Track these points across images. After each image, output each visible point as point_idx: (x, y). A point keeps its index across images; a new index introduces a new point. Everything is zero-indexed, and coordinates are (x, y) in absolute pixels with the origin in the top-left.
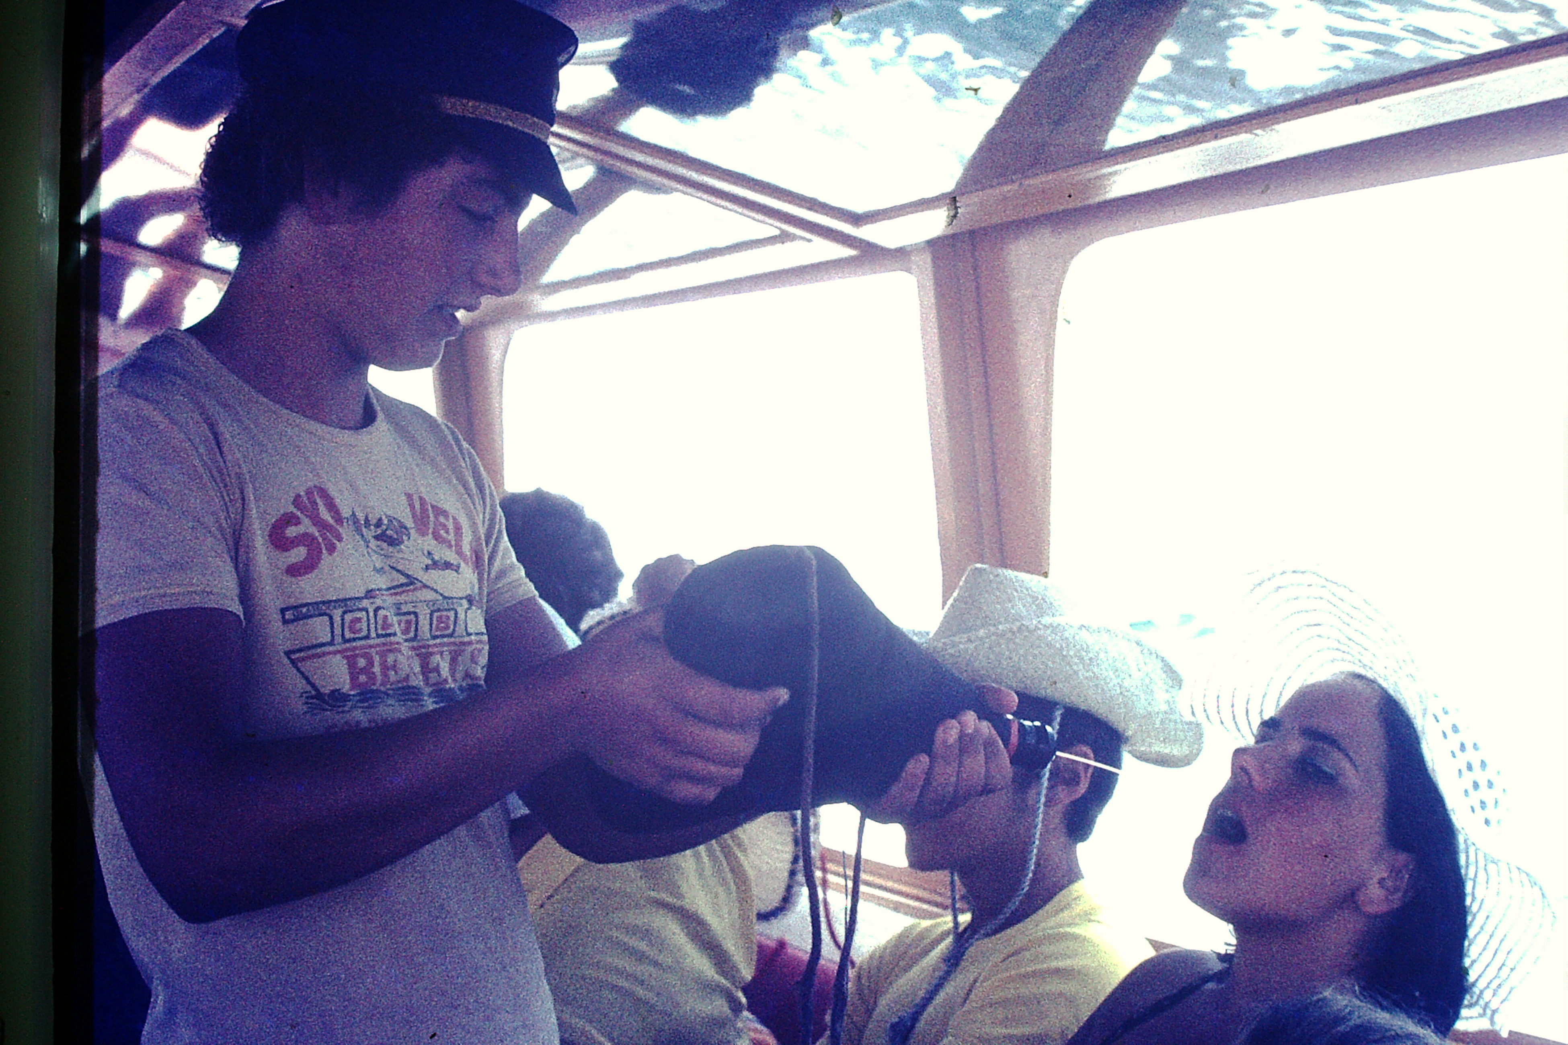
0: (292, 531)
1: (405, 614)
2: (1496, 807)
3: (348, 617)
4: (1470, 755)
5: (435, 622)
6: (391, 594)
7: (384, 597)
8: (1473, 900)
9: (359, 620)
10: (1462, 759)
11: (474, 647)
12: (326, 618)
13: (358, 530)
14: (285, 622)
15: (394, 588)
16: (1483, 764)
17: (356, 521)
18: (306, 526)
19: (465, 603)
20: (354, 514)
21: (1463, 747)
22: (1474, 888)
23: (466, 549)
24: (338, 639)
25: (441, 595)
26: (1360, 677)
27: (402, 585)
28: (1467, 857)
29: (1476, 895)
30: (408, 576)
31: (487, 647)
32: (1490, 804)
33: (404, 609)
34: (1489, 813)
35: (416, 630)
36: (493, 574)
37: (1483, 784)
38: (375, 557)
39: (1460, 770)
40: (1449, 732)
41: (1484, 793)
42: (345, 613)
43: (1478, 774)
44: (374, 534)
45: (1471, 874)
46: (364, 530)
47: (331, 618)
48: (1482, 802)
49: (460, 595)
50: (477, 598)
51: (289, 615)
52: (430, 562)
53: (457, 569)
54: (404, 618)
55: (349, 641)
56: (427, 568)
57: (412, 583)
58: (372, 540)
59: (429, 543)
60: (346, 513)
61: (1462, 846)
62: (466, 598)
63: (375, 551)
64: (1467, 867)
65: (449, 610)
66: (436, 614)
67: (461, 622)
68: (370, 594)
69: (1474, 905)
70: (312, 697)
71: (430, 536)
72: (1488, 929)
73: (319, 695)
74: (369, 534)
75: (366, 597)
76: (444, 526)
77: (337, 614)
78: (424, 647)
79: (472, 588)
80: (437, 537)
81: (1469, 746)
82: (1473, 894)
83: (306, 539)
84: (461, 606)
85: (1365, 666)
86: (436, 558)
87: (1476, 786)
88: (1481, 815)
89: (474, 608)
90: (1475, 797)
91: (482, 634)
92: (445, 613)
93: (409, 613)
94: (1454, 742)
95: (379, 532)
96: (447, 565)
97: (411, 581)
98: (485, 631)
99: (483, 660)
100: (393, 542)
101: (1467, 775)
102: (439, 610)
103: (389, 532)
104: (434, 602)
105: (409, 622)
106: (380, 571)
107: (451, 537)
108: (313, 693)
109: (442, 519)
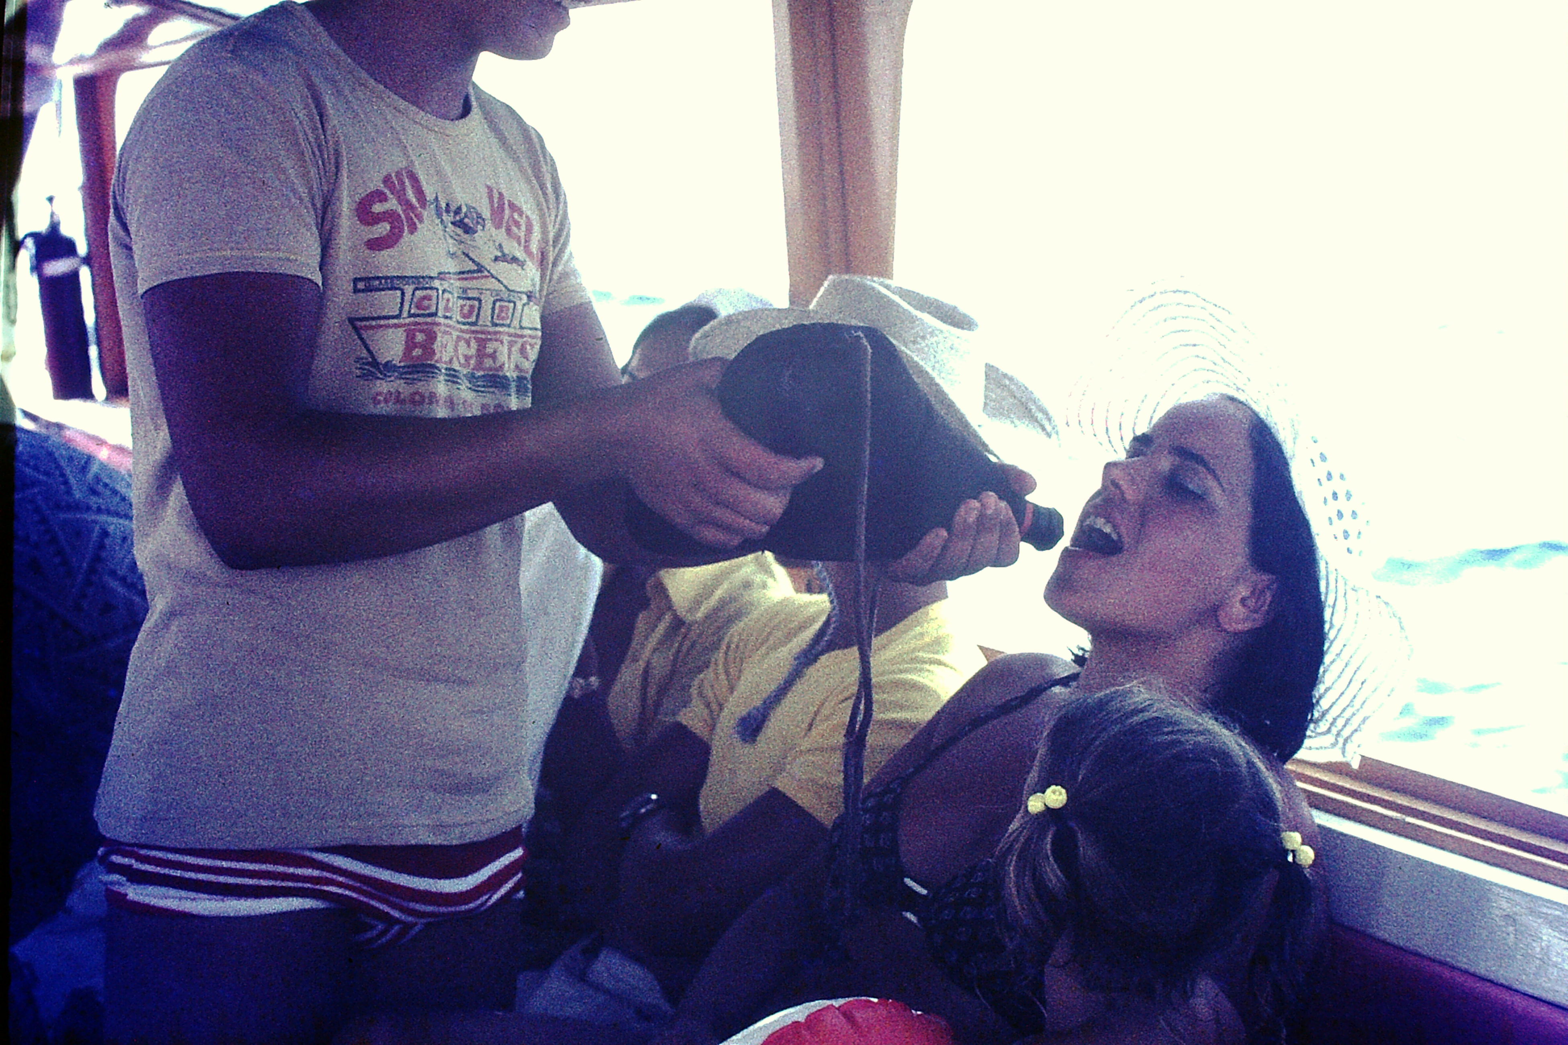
0: (378, 208)
1: (469, 299)
2: (1358, 537)
3: (419, 293)
4: (1336, 485)
5: (497, 311)
6: (459, 279)
7: (452, 281)
8: (1330, 628)
9: (429, 298)
10: (1328, 488)
11: (525, 339)
12: (399, 293)
13: (439, 215)
14: (356, 291)
15: (463, 273)
16: (1349, 496)
17: (438, 207)
18: (392, 204)
19: (525, 297)
20: (436, 199)
21: (1329, 476)
22: (1332, 615)
23: (534, 247)
24: (405, 314)
25: (506, 287)
26: (1232, 399)
27: (469, 272)
28: (1328, 584)
29: (1334, 622)
30: (478, 264)
31: (539, 342)
32: (1353, 534)
33: (471, 294)
34: (1351, 542)
35: (478, 314)
36: (555, 277)
37: (1347, 514)
38: (450, 241)
39: (1325, 499)
40: (1317, 460)
41: (1347, 523)
42: (417, 289)
43: (1342, 504)
44: (453, 220)
45: (1330, 601)
46: (444, 214)
47: (403, 294)
48: (1345, 532)
49: (522, 290)
50: (537, 295)
51: (361, 285)
52: (499, 254)
53: (522, 264)
54: (468, 302)
55: (414, 316)
56: (496, 259)
57: (479, 271)
58: (450, 225)
59: (500, 235)
60: (430, 196)
61: (1323, 573)
62: (526, 294)
63: (451, 237)
64: (1327, 594)
65: (510, 302)
66: (498, 304)
67: (517, 314)
68: (441, 276)
69: (1331, 631)
70: (368, 364)
71: (503, 230)
72: (1345, 657)
73: (375, 363)
74: (448, 218)
75: (439, 278)
76: (517, 224)
77: (409, 289)
78: (482, 333)
79: (534, 285)
80: (509, 231)
81: (1336, 476)
82: (1331, 623)
83: (390, 216)
84: (521, 299)
85: (1238, 389)
86: (506, 251)
87: (1340, 515)
88: (1344, 544)
89: (531, 303)
90: (1339, 526)
91: (536, 329)
92: (506, 304)
93: (474, 299)
94: (1321, 470)
95: (458, 218)
96: (514, 260)
97: (480, 269)
98: (539, 326)
99: (533, 354)
100: (468, 230)
101: (1332, 504)
102: (500, 300)
103: (466, 220)
104: (498, 293)
105: (472, 307)
106: (453, 255)
107: (522, 234)
108: (370, 360)
109: (516, 216)
